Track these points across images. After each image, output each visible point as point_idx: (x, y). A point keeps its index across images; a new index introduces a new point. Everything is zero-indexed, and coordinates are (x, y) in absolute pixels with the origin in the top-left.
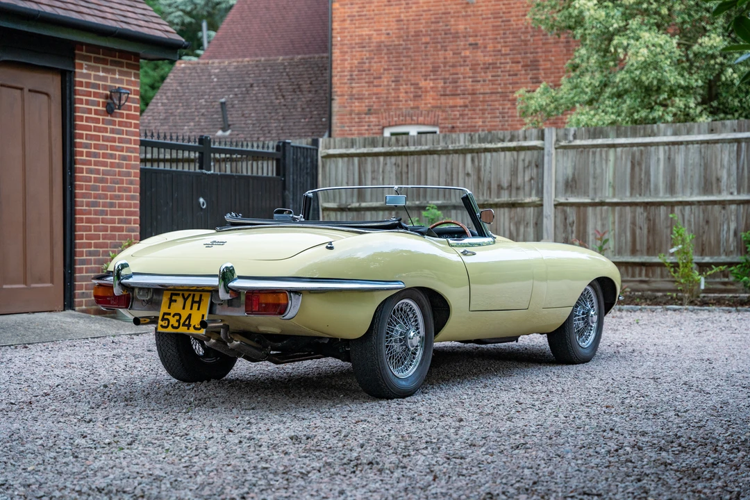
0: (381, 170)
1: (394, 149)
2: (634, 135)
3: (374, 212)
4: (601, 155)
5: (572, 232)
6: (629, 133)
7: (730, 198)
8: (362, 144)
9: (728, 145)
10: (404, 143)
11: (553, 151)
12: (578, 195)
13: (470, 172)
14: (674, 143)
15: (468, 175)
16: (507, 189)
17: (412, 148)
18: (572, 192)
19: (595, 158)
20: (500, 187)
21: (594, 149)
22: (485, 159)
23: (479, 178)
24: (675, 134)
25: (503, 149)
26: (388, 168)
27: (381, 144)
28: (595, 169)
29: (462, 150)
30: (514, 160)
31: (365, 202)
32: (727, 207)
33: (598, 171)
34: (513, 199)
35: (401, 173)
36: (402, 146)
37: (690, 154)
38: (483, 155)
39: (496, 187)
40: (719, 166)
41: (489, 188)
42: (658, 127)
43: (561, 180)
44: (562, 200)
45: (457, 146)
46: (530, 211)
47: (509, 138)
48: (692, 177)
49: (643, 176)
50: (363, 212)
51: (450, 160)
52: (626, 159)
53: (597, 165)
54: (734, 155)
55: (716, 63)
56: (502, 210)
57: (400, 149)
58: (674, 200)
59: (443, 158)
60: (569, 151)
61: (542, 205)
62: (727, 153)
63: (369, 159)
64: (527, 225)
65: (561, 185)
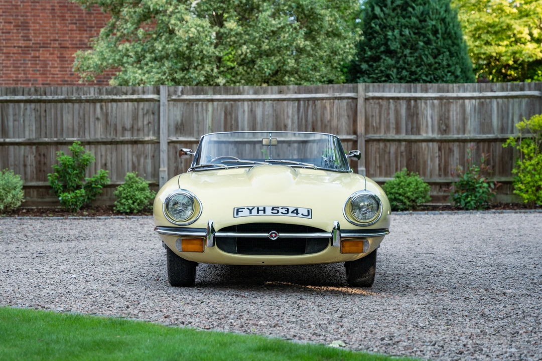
0: (22, 114)
1: (34, 97)
2: (227, 93)
3: (16, 147)
4: (202, 107)
5: (181, 162)
6: (222, 92)
7: (294, 139)
8: (3, 92)
9: (292, 103)
10: (42, 93)
11: (167, 103)
12: (185, 136)
13: (99, 116)
14: (255, 100)
15: (98, 119)
16: (130, 130)
17: (50, 97)
18: (181, 133)
19: (198, 108)
20: (124, 129)
21: (197, 102)
22: (112, 107)
23: (107, 122)
24: (255, 93)
25: (127, 100)
26: (28, 112)
27: (21, 93)
28: (198, 116)
29: (93, 100)
30: (135, 109)
31: (8, 138)
32: (292, 144)
33: (200, 118)
34: (135, 138)
35: (40, 116)
36: (41, 95)
37: (266, 108)
38: (110, 104)
39: (121, 129)
40: (286, 117)
41: (116, 130)
42: (243, 88)
43: (172, 124)
44: (174, 139)
45: (88, 97)
46: (149, 147)
47: (131, 92)
48: (267, 124)
49: (233, 122)
50: (7, 146)
51: (83, 107)
52: (221, 110)
53: (200, 114)
54: (296, 109)
55: (231, 41)
56: (126, 146)
57: (39, 97)
58: (256, 140)
59: (77, 106)
60: (178, 103)
61: (159, 143)
62: (291, 107)
63: (11, 105)
64: (146, 157)
65: (172, 128)
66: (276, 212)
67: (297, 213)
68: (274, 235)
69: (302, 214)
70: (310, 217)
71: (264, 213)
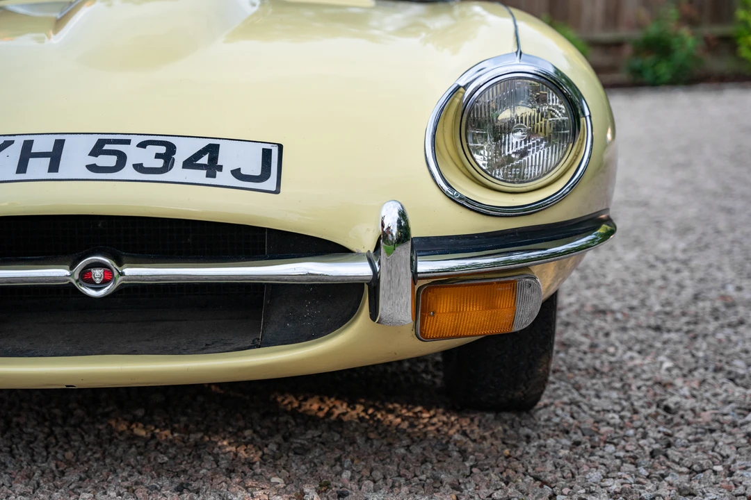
66: (111, 161)
67: (213, 168)
68: (98, 274)
69: (236, 173)
70: (270, 184)
71: (54, 167)
